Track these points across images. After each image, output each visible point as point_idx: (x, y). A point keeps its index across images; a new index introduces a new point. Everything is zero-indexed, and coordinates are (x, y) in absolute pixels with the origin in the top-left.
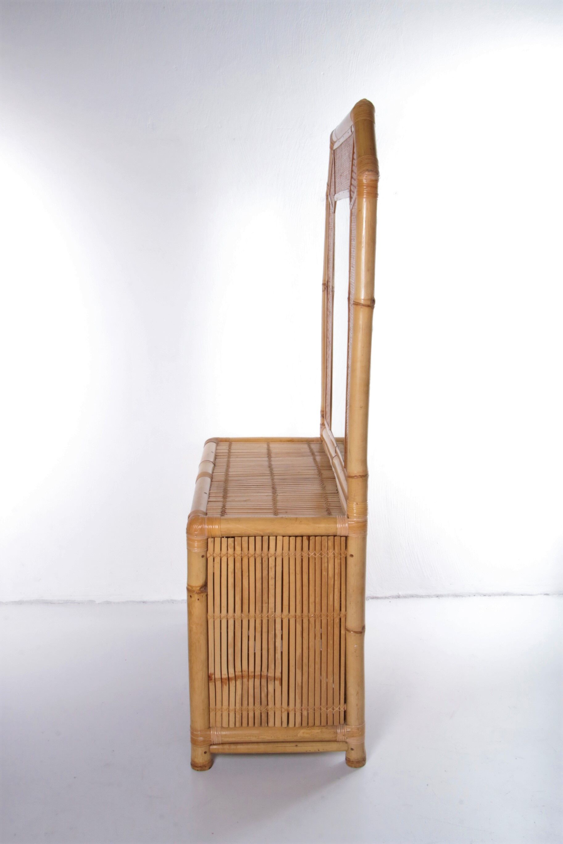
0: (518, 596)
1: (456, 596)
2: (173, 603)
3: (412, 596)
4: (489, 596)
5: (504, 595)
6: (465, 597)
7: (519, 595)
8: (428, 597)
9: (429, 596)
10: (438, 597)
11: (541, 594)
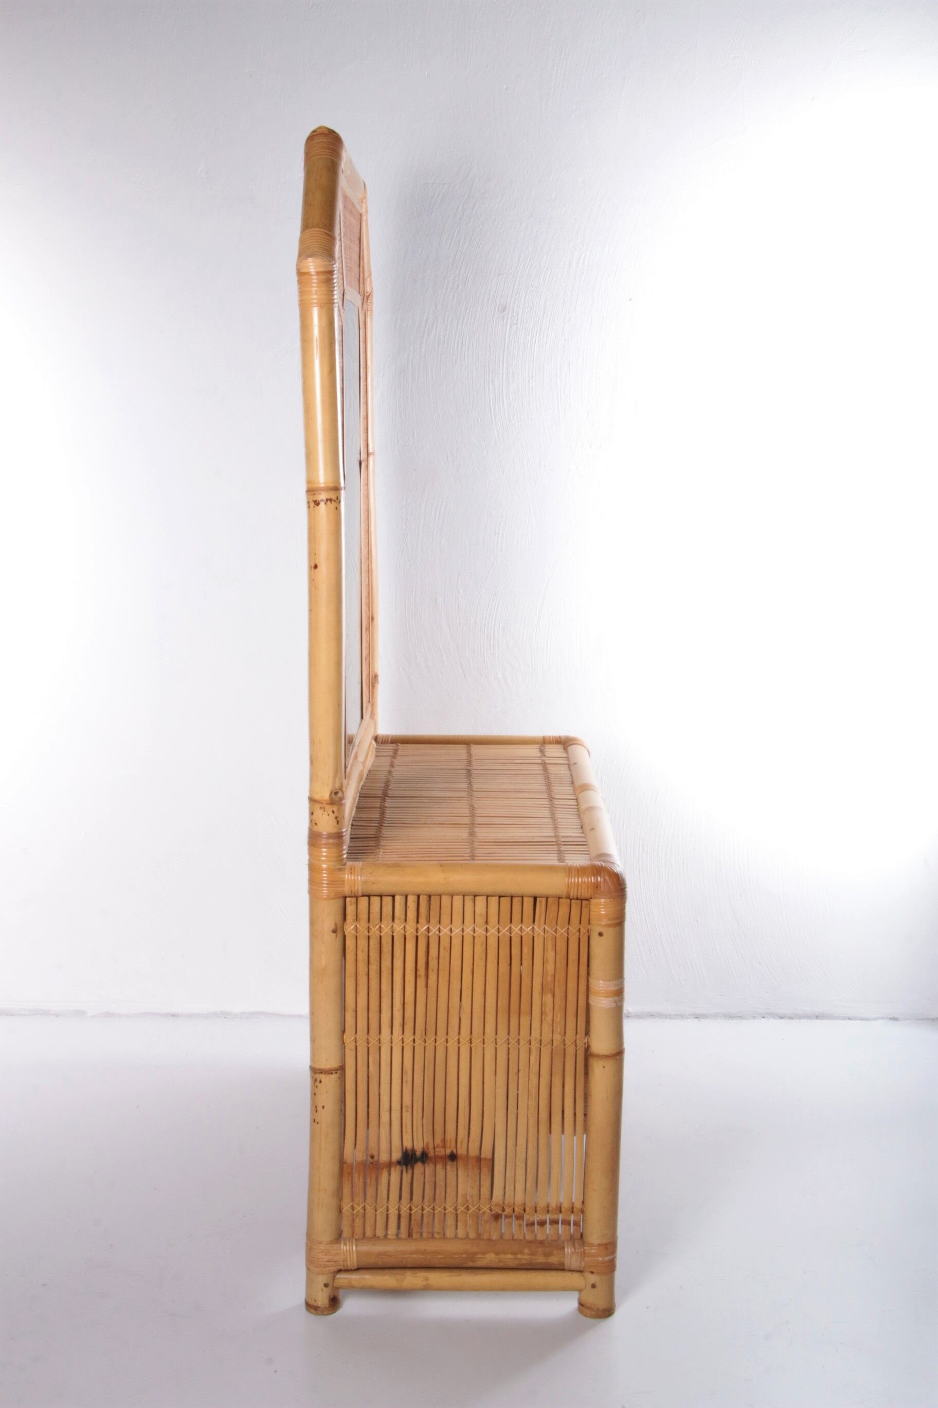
0: (842, 1020)
1: (731, 1017)
2: (225, 1017)
3: (652, 1015)
4: (789, 1019)
5: (817, 1017)
6: (747, 1019)
7: (843, 1018)
8: (680, 1018)
9: (681, 1016)
10: (697, 1018)
11: (883, 1018)
